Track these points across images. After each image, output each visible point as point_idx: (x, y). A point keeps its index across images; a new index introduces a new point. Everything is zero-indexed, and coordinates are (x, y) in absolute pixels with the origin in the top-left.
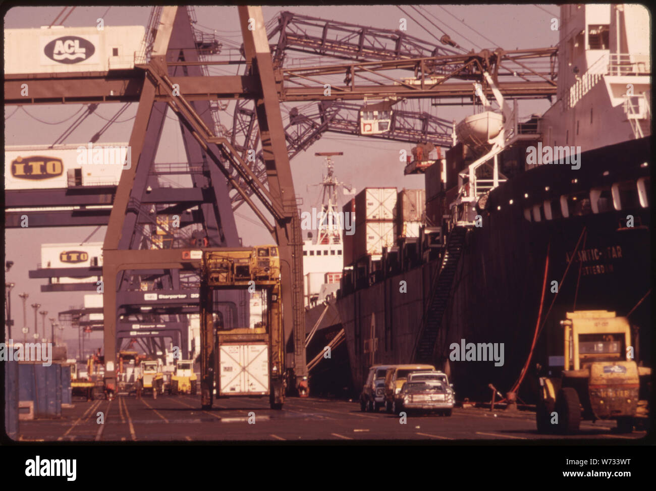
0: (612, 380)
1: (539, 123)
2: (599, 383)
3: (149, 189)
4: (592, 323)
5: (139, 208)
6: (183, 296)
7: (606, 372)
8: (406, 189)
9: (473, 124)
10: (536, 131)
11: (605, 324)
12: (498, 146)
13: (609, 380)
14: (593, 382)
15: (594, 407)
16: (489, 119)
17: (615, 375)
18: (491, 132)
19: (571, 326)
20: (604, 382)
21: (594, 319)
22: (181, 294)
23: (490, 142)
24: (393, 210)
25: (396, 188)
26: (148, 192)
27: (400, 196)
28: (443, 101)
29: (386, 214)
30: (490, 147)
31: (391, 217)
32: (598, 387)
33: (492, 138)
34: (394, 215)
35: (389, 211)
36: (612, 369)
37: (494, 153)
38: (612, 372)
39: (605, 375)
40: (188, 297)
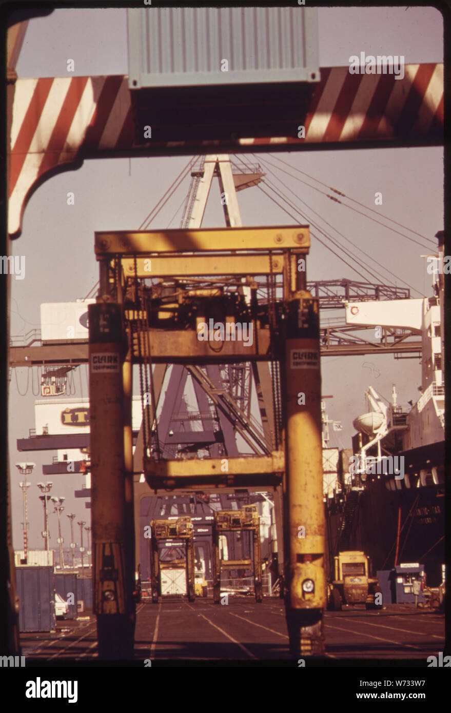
0: (355, 585)
1: (408, 417)
2: (348, 586)
3: (171, 433)
4: (348, 558)
5: (163, 448)
6: (199, 519)
7: (351, 581)
8: (344, 449)
9: (363, 421)
10: (405, 423)
11: (355, 558)
12: (380, 434)
13: (353, 585)
14: (345, 586)
15: (346, 598)
16: (374, 417)
17: (356, 583)
18: (375, 425)
19: (338, 560)
20: (351, 586)
21: (350, 556)
22: (197, 517)
23: (375, 432)
24: (337, 465)
25: (337, 448)
26: (171, 435)
27: (340, 453)
28: (404, 355)
29: (331, 467)
30: (375, 435)
31: (335, 469)
32: (348, 589)
33: (376, 429)
34: (337, 468)
35: (334, 466)
36: (354, 580)
37: (378, 439)
38: (354, 581)
39: (350, 583)
40: (204, 519)
